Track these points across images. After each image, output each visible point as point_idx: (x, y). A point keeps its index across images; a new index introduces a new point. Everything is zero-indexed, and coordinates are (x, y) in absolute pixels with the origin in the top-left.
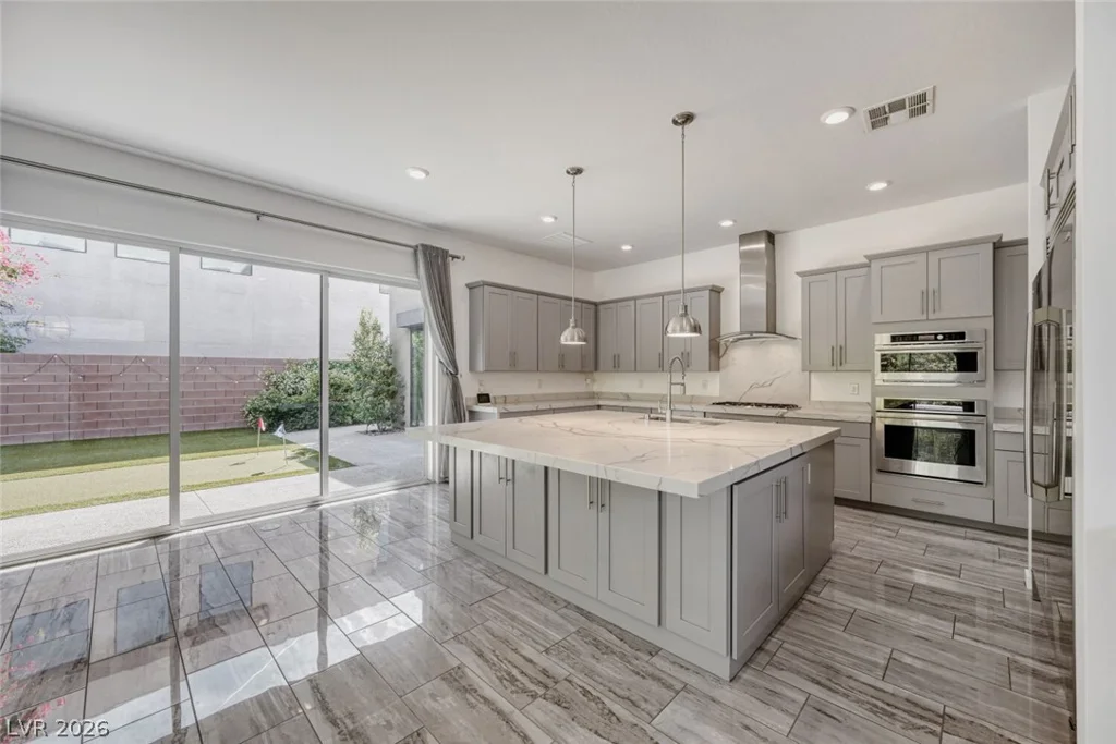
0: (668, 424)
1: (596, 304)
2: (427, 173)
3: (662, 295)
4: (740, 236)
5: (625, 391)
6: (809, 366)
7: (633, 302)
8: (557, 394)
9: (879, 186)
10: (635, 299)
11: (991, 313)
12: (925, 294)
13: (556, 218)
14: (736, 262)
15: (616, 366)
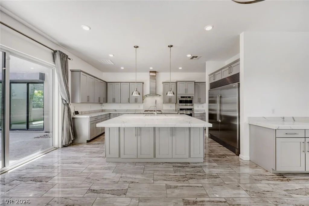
0: (156, 116)
1: (107, 83)
2: (90, 29)
3: (129, 83)
4: (150, 71)
5: (115, 109)
6: (165, 102)
7: (120, 83)
8: (95, 111)
9: (180, 68)
10: (121, 82)
11: (194, 93)
12: (186, 89)
13: (114, 55)
14: (149, 77)
15: (114, 101)
